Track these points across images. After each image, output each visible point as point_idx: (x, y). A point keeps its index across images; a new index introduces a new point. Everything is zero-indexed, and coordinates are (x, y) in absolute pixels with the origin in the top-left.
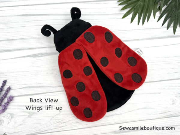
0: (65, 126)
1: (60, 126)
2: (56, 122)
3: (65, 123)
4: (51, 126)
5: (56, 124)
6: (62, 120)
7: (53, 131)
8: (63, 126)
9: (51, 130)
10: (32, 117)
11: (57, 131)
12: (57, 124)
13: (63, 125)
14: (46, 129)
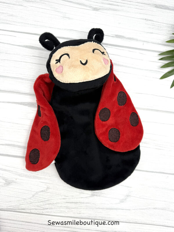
0: (50, 209)
1: (43, 207)
2: (40, 201)
3: (50, 205)
4: (31, 204)
5: (38, 203)
6: (48, 200)
7: (33, 211)
8: (47, 209)
9: (31, 209)
10: (9, 186)
11: (38, 213)
12: (40, 203)
13: (47, 206)
14: (23, 206)
